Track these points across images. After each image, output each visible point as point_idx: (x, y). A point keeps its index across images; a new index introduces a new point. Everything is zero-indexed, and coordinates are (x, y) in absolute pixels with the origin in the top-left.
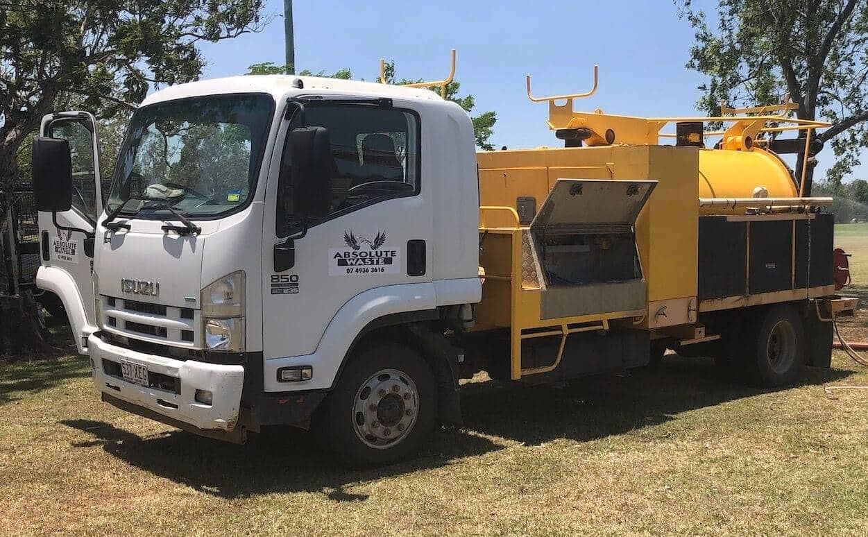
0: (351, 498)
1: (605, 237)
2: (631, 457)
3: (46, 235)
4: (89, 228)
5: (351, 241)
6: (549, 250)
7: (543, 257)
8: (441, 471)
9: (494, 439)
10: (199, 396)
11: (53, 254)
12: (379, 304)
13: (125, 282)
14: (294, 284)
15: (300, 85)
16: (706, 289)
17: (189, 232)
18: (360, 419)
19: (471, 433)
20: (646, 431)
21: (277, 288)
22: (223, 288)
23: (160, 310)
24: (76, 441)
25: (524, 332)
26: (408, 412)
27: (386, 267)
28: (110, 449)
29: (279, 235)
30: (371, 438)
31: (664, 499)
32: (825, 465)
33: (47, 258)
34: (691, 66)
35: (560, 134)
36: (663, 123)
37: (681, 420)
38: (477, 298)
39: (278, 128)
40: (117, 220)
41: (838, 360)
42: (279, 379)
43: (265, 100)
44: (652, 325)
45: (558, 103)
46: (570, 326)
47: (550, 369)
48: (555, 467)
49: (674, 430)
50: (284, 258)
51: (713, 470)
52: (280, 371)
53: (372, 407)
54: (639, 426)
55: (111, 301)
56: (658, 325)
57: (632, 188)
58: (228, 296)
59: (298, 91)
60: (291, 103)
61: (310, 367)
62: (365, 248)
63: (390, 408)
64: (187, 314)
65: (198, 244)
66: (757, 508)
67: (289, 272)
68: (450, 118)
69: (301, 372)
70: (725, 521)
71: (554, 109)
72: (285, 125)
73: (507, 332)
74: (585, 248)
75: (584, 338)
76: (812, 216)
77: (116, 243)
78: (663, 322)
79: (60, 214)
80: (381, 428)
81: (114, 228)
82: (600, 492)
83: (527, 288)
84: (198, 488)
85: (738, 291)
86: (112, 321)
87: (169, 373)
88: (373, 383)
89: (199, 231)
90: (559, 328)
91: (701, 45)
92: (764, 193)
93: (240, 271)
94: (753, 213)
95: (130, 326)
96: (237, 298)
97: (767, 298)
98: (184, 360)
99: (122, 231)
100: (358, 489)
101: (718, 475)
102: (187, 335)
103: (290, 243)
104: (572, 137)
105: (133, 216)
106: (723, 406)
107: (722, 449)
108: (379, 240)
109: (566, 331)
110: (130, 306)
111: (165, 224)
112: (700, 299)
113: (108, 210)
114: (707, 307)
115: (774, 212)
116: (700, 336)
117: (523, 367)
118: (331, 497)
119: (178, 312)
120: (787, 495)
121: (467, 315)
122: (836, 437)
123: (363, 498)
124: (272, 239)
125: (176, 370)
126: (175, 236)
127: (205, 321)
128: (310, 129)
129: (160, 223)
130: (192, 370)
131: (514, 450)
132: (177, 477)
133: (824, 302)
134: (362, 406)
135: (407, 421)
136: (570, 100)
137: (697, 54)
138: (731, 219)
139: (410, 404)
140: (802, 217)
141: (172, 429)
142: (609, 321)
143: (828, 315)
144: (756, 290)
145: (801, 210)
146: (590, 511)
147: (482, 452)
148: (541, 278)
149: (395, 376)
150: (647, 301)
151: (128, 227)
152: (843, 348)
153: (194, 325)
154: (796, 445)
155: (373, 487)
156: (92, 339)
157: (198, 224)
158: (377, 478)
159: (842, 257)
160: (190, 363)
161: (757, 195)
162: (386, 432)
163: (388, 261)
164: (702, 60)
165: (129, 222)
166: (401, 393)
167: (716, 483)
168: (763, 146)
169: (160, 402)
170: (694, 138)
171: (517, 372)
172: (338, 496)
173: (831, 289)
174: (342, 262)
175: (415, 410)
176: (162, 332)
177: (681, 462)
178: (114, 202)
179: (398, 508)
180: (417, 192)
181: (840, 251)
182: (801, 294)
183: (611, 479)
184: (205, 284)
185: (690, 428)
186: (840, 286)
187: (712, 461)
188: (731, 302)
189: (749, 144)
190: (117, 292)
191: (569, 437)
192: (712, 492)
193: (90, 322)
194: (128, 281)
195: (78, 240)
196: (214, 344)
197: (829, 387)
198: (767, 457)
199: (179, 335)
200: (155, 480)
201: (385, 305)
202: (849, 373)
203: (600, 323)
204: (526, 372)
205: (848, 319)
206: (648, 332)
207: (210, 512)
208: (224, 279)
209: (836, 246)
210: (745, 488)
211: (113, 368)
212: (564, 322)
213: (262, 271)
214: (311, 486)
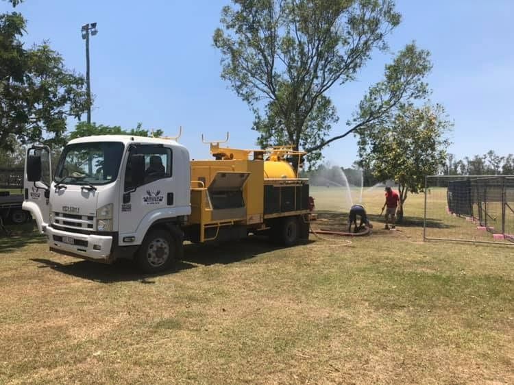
0: (149, 283)
1: (231, 192)
2: (244, 269)
3: (27, 190)
4: (47, 188)
5: (149, 193)
6: (214, 196)
7: (212, 198)
8: (178, 274)
9: (193, 264)
10: (95, 247)
11: (30, 197)
12: (157, 215)
13: (64, 207)
14: (129, 208)
15: (133, 139)
16: (266, 211)
17: (92, 189)
18: (150, 256)
19: (184, 262)
20: (246, 261)
21: (124, 209)
22: (105, 209)
23: (79, 217)
24: (39, 265)
25: (205, 225)
26: (166, 254)
27: (160, 202)
28: (53, 268)
29: (125, 191)
30: (153, 263)
31: (257, 281)
32: (310, 271)
33: (27, 198)
34: (253, 129)
35: (214, 155)
36: (250, 152)
37: (259, 257)
38: (189, 213)
39: (125, 154)
40: (60, 185)
41: (311, 237)
42: (124, 241)
43: (121, 144)
44: (248, 223)
45: (214, 144)
46: (221, 223)
47: (213, 239)
48: (218, 273)
49: (257, 260)
50: (126, 199)
51: (273, 273)
52: (124, 238)
53: (154, 252)
54: (245, 259)
55: (57, 214)
56: (251, 223)
57: (242, 175)
58: (107, 212)
59: (132, 141)
60: (131, 146)
61: (134, 237)
62: (153, 195)
63: (160, 252)
64: (90, 218)
65: (96, 194)
66: (289, 284)
67: (128, 204)
68: (182, 151)
69: (131, 239)
70: (279, 287)
71: (212, 146)
72: (128, 153)
73: (199, 225)
74: (225, 196)
75: (225, 228)
76: (302, 185)
77: (61, 193)
78: (252, 222)
79: (36, 183)
80: (157, 259)
81: (60, 188)
82: (235, 279)
83: (207, 210)
84: (92, 280)
85: (277, 212)
86: (57, 221)
87: (83, 239)
88: (154, 243)
89: (96, 189)
90: (217, 224)
91: (257, 120)
92: (285, 177)
93: (112, 204)
94: (281, 184)
95: (65, 223)
96: (110, 213)
97: (286, 214)
98: (89, 234)
99: (63, 189)
100: (151, 280)
101: (275, 274)
102: (90, 226)
103: (129, 194)
104: (218, 156)
105: (67, 183)
106: (273, 252)
107: (274, 266)
108: (158, 193)
109: (219, 225)
110: (65, 215)
111: (82, 186)
112: (265, 214)
113: (56, 182)
114: (266, 217)
115: (288, 183)
116: (264, 227)
117: (205, 238)
118: (142, 282)
119: (86, 218)
120: (298, 280)
121: (186, 219)
122: (312, 262)
123: (154, 282)
124: (122, 192)
125: (85, 238)
126: (86, 191)
127: (98, 221)
128: (138, 155)
129: (80, 187)
130: (92, 238)
131: (201, 267)
132: (84, 277)
133: (306, 215)
134: (150, 251)
135: (165, 257)
136: (218, 143)
137: (255, 124)
138: (275, 186)
139: (167, 251)
140: (298, 185)
141: (82, 260)
142: (234, 222)
143: (308, 220)
144: (283, 211)
145: (297, 183)
146: (234, 285)
147: (191, 268)
148: (211, 206)
149: (161, 240)
150: (246, 215)
151: (66, 188)
152: (312, 233)
153: (94, 222)
154: (299, 265)
155: (157, 279)
156: (48, 227)
157: (96, 187)
158: (156, 276)
159: (312, 200)
160: (91, 236)
161: (283, 178)
162: (158, 261)
163: (161, 200)
164: (257, 126)
165: (66, 186)
166: (164, 247)
167: (274, 276)
168: (284, 160)
169: (79, 250)
170: (260, 157)
171: (203, 240)
172: (144, 282)
173: (308, 211)
174: (146, 201)
175: (168, 253)
176: (80, 225)
177: (261, 270)
178: (57, 178)
179: (167, 285)
180: (171, 176)
181: (311, 198)
182: (298, 213)
183: (238, 276)
184: (99, 207)
185: (262, 259)
186: (311, 210)
187: (271, 270)
188: (274, 215)
189: (279, 159)
190: (60, 210)
191: (220, 263)
192: (273, 279)
193: (45, 222)
194: (66, 207)
195: (42, 193)
196: (101, 228)
197: (308, 246)
198: (290, 269)
199: (86, 226)
200: (76, 278)
201: (160, 215)
202: (314, 241)
203: (231, 222)
204: (206, 240)
205: (314, 222)
206: (246, 225)
207: (102, 288)
208: (106, 206)
209: (310, 196)
210: (284, 278)
211: (59, 238)
212: (219, 222)
213: (119, 204)
214: (134, 279)
